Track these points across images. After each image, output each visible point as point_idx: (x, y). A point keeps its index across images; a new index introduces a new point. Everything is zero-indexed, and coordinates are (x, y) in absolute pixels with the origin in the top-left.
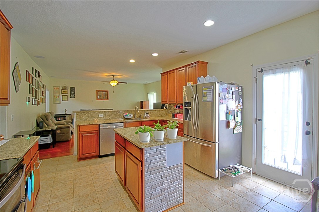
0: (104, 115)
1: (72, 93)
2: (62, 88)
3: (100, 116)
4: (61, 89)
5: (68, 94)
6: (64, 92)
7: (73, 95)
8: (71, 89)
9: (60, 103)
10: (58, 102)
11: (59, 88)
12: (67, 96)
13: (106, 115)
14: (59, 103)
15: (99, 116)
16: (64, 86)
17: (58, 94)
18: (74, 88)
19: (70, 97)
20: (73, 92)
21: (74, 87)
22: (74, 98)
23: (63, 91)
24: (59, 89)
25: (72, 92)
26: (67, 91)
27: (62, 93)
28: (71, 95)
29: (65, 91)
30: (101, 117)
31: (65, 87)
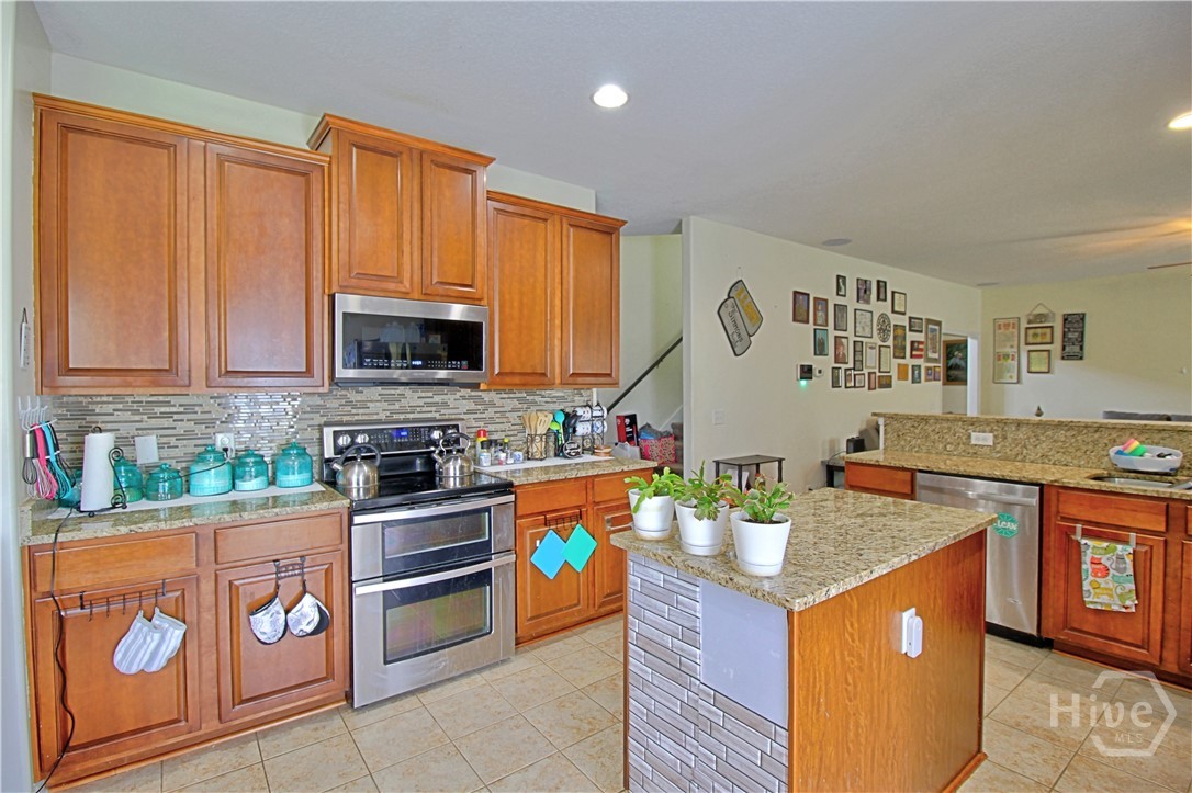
0: (995, 437)
1: (1070, 339)
2: (1029, 322)
3: (977, 439)
4: (1024, 324)
5: (1051, 343)
6: (1035, 335)
7: (1077, 349)
8: (1065, 320)
9: (1018, 382)
10: (1011, 377)
11: (1016, 321)
12: (1049, 351)
13: (1005, 438)
14: (1015, 380)
15: (973, 442)
16: (1037, 311)
17: (1012, 347)
18: (1082, 317)
19: (1063, 358)
20: (1076, 335)
21: (1080, 312)
22: (1081, 358)
23: (1031, 332)
24: (1017, 325)
25: (1070, 335)
26: (1049, 330)
27: (1027, 344)
28: (1064, 348)
29: (1039, 331)
30: (983, 446)
31: (1041, 317)
